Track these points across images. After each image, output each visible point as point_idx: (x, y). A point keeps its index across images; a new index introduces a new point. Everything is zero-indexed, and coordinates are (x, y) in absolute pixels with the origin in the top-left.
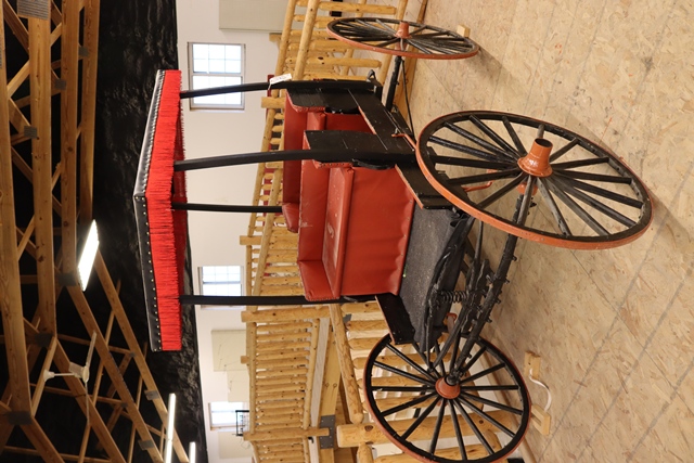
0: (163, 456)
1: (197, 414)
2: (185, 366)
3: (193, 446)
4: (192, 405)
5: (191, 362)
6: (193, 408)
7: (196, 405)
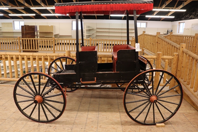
0: (163, 8)
1: (183, 18)
2: (195, 14)
3: (173, 17)
4: (185, 17)
5: (196, 16)
6: (184, 17)
7: (185, 18)
